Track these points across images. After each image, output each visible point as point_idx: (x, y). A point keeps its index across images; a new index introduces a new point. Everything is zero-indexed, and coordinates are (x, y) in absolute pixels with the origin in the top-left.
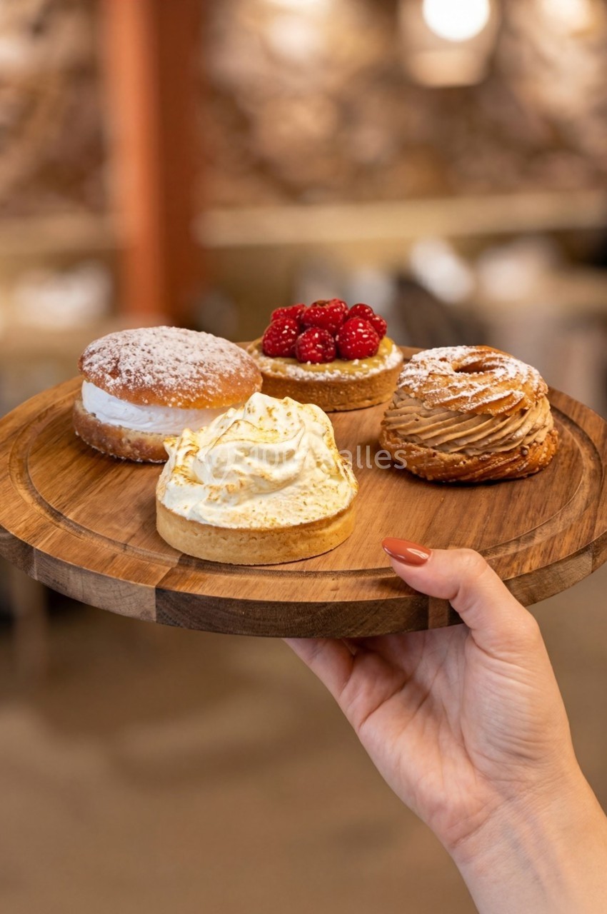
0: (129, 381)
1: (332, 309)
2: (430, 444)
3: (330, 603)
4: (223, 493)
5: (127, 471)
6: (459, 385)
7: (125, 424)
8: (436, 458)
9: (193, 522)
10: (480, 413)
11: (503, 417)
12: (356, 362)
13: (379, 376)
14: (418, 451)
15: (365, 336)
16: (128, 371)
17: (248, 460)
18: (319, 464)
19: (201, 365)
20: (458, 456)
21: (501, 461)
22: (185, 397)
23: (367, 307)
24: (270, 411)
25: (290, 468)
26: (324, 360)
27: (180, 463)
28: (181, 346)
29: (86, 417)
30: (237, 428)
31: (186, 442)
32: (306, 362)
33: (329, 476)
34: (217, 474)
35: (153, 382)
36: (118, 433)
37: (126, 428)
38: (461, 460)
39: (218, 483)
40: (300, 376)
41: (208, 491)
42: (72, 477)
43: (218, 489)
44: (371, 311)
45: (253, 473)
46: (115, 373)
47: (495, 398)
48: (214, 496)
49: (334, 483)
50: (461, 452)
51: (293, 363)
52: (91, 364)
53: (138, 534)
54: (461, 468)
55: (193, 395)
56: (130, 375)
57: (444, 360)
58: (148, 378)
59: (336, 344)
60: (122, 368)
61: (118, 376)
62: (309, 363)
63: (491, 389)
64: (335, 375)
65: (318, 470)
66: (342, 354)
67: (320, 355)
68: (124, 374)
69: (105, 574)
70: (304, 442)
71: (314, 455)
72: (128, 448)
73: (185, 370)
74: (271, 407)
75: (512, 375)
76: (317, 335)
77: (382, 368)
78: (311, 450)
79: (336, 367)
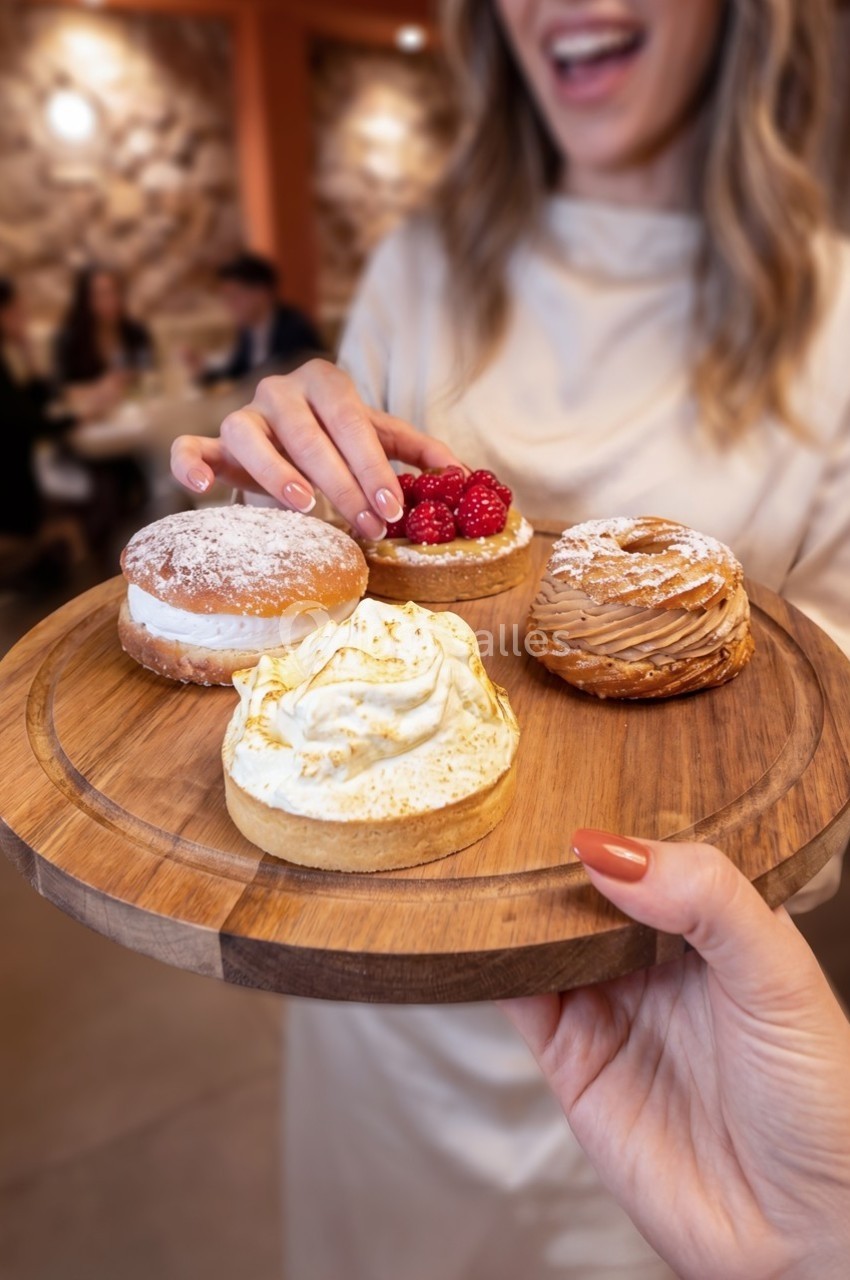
0: (186, 582)
1: (447, 477)
2: (603, 650)
3: (504, 951)
4: (325, 765)
5: (191, 699)
6: (641, 571)
7: (182, 638)
8: (614, 671)
9: (277, 811)
10: (672, 607)
11: (700, 611)
12: (482, 540)
13: (512, 555)
14: (586, 660)
15: (490, 508)
16: (185, 570)
17: (362, 710)
18: (467, 705)
19: (287, 555)
20: (641, 667)
21: (700, 668)
22: (265, 602)
23: (488, 472)
24: (389, 627)
25: (425, 717)
26: (441, 540)
27: (255, 713)
28: (257, 531)
29: (131, 629)
30: (341, 661)
31: (265, 678)
32: (420, 543)
33: (481, 720)
34: (314, 736)
35: (219, 583)
36: (176, 650)
37: (186, 644)
38: (645, 671)
39: (315, 747)
40: (416, 561)
41: (300, 760)
42: (112, 714)
43: (317, 758)
44: (494, 477)
45: (370, 731)
46: (167, 571)
47: (689, 586)
48: (310, 770)
49: (487, 729)
50: (647, 660)
51: (403, 545)
52: (136, 559)
53: (198, 814)
54: (647, 682)
55: (276, 598)
56: (188, 574)
57: (605, 535)
58: (212, 577)
59: (455, 519)
60: (177, 564)
61: (171, 575)
62: (424, 543)
63: (684, 575)
64: (457, 558)
65: (467, 714)
66: (461, 532)
67: (437, 533)
68: (179, 574)
69: (139, 905)
70: (445, 673)
71: (459, 692)
72: (189, 671)
73: (263, 565)
74: (390, 621)
75: (702, 554)
76: (432, 509)
77: (513, 545)
78: (453, 685)
79: (458, 547)
